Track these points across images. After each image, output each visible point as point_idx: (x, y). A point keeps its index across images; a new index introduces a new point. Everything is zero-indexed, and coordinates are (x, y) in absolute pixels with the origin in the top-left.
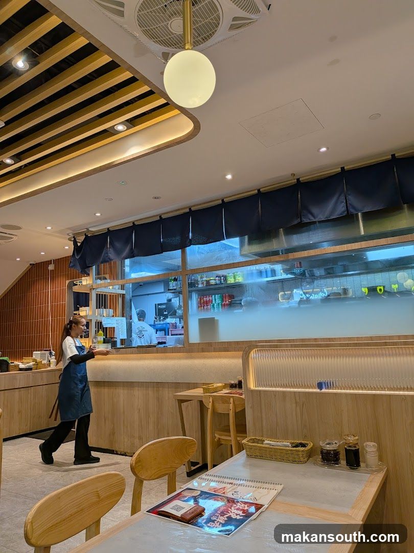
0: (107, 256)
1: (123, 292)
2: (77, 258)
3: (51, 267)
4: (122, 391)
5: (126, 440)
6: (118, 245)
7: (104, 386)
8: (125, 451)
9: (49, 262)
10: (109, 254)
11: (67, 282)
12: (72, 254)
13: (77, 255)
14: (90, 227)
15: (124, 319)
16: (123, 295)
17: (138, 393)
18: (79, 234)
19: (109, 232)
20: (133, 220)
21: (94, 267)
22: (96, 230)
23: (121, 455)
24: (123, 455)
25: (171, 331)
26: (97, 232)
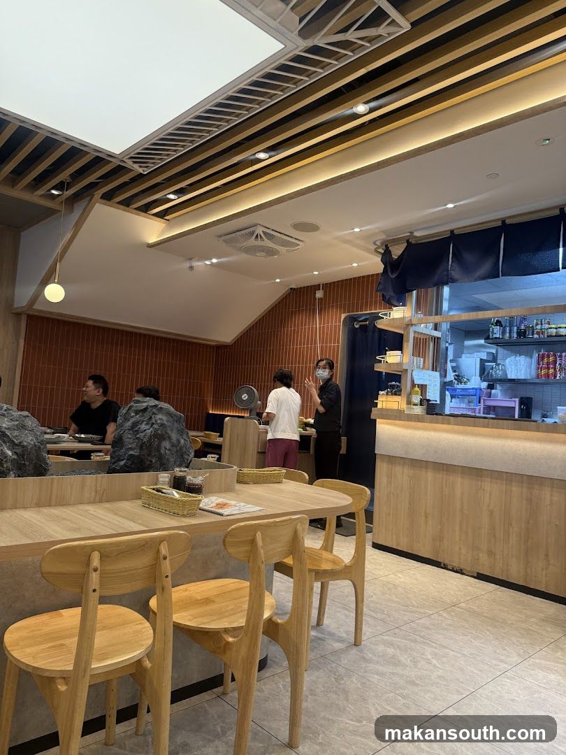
0: (447, 275)
1: (437, 334)
2: (393, 276)
3: (319, 294)
4: (460, 480)
5: (463, 551)
6: (469, 257)
7: (427, 467)
8: (462, 567)
9: (317, 287)
10: (453, 272)
11: (343, 316)
12: (382, 271)
13: (392, 272)
14: (416, 230)
15: (437, 374)
16: (438, 338)
17: (488, 485)
18: (396, 241)
19: (453, 237)
20: (502, 217)
21: (415, 292)
22: (424, 234)
23: (453, 570)
24: (456, 572)
25: (484, 400)
26: (424, 239)
